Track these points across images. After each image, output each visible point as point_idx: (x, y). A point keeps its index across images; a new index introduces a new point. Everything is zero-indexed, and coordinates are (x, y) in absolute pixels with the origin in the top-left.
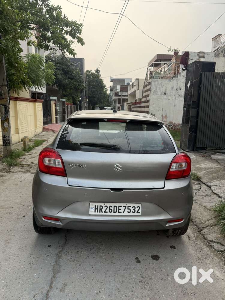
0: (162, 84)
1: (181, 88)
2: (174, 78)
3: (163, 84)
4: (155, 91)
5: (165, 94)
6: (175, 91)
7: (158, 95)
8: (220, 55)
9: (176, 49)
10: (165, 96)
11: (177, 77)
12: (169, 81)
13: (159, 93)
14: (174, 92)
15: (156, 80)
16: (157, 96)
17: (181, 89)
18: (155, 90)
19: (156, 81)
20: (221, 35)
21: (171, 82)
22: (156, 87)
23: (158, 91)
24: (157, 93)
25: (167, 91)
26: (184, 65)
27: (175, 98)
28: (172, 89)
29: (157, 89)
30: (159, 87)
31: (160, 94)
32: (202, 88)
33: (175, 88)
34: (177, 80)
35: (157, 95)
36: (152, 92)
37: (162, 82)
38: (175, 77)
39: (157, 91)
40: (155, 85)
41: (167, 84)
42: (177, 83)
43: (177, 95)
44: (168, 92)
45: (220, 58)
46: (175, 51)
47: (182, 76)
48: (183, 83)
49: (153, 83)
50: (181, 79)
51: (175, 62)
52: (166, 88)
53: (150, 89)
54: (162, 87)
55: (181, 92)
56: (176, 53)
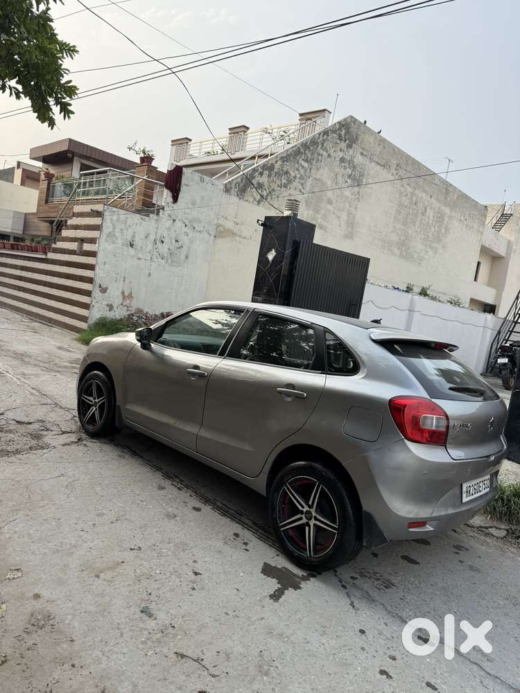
0: (126, 222)
1: (163, 240)
2: (151, 215)
3: (128, 223)
4: (110, 235)
5: (132, 245)
6: (152, 244)
7: (117, 245)
8: (232, 192)
9: (147, 149)
10: (132, 251)
11: (158, 214)
12: (142, 218)
13: (120, 241)
14: (150, 247)
15: (114, 209)
16: (115, 246)
17: (163, 242)
18: (110, 233)
19: (114, 212)
20: (191, 140)
21: (144, 222)
22: (113, 225)
23: (117, 235)
24: (115, 238)
25: (137, 239)
26: (172, 192)
27: (151, 258)
28: (146, 237)
29: (117, 230)
30: (119, 226)
31: (120, 244)
32: (298, 267)
33: (152, 237)
34: (157, 220)
35: (113, 243)
36: (105, 236)
37: (127, 218)
38: (154, 213)
39: (114, 235)
40: (111, 220)
41: (137, 224)
42: (157, 228)
43: (155, 254)
44: (138, 242)
45: (233, 196)
46: (144, 153)
47: (166, 214)
48: (168, 229)
49: (107, 214)
50: (164, 220)
51: (145, 178)
52: (135, 232)
53: (97, 228)
54: (127, 229)
55: (164, 249)
56: (147, 159)
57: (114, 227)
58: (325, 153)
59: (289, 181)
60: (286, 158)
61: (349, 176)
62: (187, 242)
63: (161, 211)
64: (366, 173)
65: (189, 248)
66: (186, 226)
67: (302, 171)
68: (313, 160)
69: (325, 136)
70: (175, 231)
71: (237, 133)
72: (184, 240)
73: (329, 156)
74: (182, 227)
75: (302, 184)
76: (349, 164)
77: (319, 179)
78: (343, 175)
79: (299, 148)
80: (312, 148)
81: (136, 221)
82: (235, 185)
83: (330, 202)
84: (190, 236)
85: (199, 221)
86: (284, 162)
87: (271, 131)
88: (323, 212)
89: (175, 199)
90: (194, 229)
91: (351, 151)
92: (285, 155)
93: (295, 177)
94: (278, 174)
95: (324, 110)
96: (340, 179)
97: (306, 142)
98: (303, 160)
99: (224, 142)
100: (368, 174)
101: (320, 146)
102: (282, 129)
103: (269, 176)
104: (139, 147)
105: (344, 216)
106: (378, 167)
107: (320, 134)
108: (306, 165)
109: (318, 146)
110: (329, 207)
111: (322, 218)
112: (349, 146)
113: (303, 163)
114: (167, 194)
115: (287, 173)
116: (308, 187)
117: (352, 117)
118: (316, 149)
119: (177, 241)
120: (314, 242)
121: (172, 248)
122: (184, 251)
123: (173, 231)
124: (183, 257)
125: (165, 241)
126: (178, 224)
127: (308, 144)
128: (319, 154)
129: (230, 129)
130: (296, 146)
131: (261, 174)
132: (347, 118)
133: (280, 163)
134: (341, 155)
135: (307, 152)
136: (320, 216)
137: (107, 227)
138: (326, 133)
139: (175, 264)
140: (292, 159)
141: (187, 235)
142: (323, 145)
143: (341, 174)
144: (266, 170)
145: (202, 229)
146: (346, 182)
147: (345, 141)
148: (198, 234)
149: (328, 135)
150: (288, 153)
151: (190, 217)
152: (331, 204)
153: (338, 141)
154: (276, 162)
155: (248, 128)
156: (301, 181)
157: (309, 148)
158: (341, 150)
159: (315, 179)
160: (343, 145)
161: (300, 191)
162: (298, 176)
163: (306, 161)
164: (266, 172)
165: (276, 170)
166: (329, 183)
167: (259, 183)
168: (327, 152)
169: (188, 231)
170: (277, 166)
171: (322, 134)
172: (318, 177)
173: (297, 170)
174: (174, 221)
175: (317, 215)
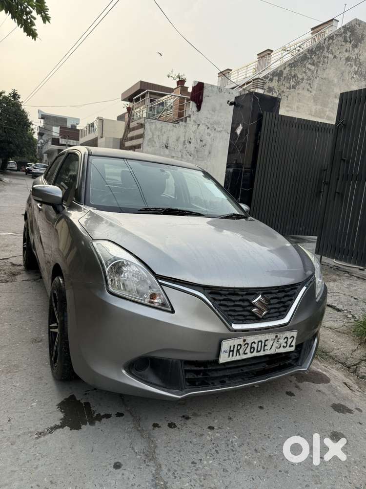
0: (162, 129)
2: (180, 123)
3: (163, 131)
4: (150, 140)
5: (167, 147)
6: (182, 145)
7: (156, 148)
9: (181, 75)
10: (167, 151)
11: (186, 121)
12: (173, 126)
13: (158, 145)
14: (180, 147)
15: (152, 121)
16: (153, 148)
17: (190, 142)
18: (150, 139)
19: (152, 123)
20: (231, 70)
21: (175, 128)
22: (152, 133)
23: (155, 140)
24: (154, 143)
25: (170, 141)
26: (196, 103)
27: (182, 156)
28: (177, 140)
29: (155, 137)
30: (157, 133)
31: (158, 147)
32: (262, 137)
33: (182, 139)
34: (185, 126)
35: (153, 146)
36: (147, 142)
37: (162, 127)
38: (182, 121)
39: (153, 140)
40: (151, 129)
41: (170, 130)
42: (185, 132)
43: (185, 152)
44: (171, 145)
46: (180, 78)
47: (192, 121)
48: (194, 132)
49: (147, 126)
50: (190, 126)
51: (180, 95)
52: (168, 137)
53: (141, 136)
54: (163, 135)
55: (191, 148)
56: (181, 82)
57: (153, 135)
58: (331, 56)
59: (298, 83)
60: (292, 64)
61: (356, 73)
62: (210, 141)
63: (188, 118)
65: (211, 146)
66: (208, 128)
67: (309, 73)
68: (320, 62)
69: (331, 40)
70: (200, 133)
71: (264, 56)
72: (207, 139)
73: (335, 57)
74: (205, 129)
75: (310, 84)
76: (355, 62)
77: (325, 79)
78: (349, 72)
79: (305, 54)
80: (317, 53)
81: (169, 128)
84: (212, 135)
85: (218, 123)
86: (292, 67)
87: (289, 49)
88: (331, 106)
89: (199, 108)
90: (215, 129)
91: (357, 51)
92: (293, 61)
93: (303, 79)
94: (287, 79)
95: (332, 20)
96: (347, 77)
97: (312, 49)
98: (310, 63)
99: (254, 66)
101: (326, 50)
102: (298, 45)
103: (279, 80)
104: (175, 74)
107: (325, 39)
108: (313, 68)
109: (323, 50)
111: (329, 111)
112: (355, 46)
113: (310, 66)
114: (193, 105)
115: (295, 76)
116: (315, 86)
117: (356, 20)
118: (322, 53)
119: (201, 141)
120: (279, 114)
121: (198, 146)
122: (207, 148)
123: (198, 133)
124: (206, 153)
125: (192, 141)
126: (202, 127)
127: (314, 50)
128: (325, 57)
129: (258, 55)
130: (302, 52)
131: (271, 80)
132: (351, 22)
133: (288, 69)
134: (347, 55)
135: (313, 56)
136: (328, 109)
137: (148, 135)
138: (331, 38)
139: (200, 159)
140: (299, 64)
141: (210, 136)
142: (328, 48)
143: (347, 71)
144: (276, 75)
145: (221, 129)
146: (353, 77)
147: (350, 42)
148: (218, 135)
149: (333, 40)
150: (295, 60)
151: (211, 121)
153: (343, 43)
154: (284, 69)
155: (272, 51)
156: (309, 82)
157: (315, 53)
158: (346, 51)
159: (322, 78)
160: (349, 46)
161: (308, 90)
162: (306, 78)
163: (313, 64)
164: (277, 78)
165: (284, 75)
166: (336, 80)
167: (269, 88)
168: (333, 54)
169: (210, 133)
170: (285, 72)
171: (327, 39)
172: (325, 76)
173: (305, 72)
174: (199, 125)
175: (325, 109)
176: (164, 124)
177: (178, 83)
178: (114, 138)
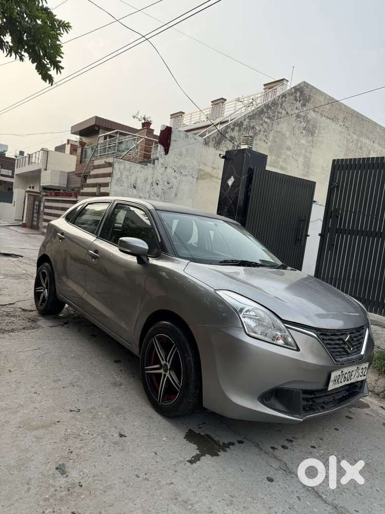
0: (130, 170)
1: (158, 182)
2: (149, 165)
3: (132, 171)
4: (118, 180)
5: (135, 187)
6: (150, 186)
7: (124, 188)
8: (210, 144)
9: (146, 117)
10: (135, 191)
11: (154, 164)
12: (142, 167)
13: (126, 184)
14: (148, 188)
15: (121, 161)
16: (122, 188)
17: (157, 184)
18: (118, 178)
19: (121, 163)
20: (184, 113)
21: (143, 170)
23: (124, 180)
24: (122, 182)
25: (138, 182)
26: (164, 146)
27: (149, 196)
28: (145, 181)
29: (123, 176)
30: (126, 173)
31: (126, 186)
32: (252, 190)
33: (150, 181)
34: (153, 168)
35: (121, 186)
36: (115, 181)
37: (131, 167)
38: (151, 163)
39: (122, 180)
40: (119, 168)
41: (138, 171)
42: (153, 174)
43: (152, 193)
44: (140, 184)
45: (210, 148)
46: (145, 120)
47: (160, 163)
48: (162, 174)
49: (116, 165)
50: (158, 168)
51: (146, 137)
52: (137, 178)
53: (110, 175)
54: (131, 176)
55: (158, 189)
56: (146, 124)
57: (122, 174)
58: (284, 112)
59: (256, 134)
60: (251, 117)
61: (304, 128)
62: (176, 183)
63: (156, 161)
64: (318, 125)
65: (177, 188)
66: (175, 172)
67: (265, 126)
68: (275, 117)
69: (284, 98)
70: (167, 176)
71: (218, 104)
72: (174, 181)
73: (287, 113)
74: (172, 172)
75: (266, 136)
76: (304, 119)
77: (279, 132)
78: (299, 128)
79: (262, 108)
80: (273, 108)
81: (137, 169)
82: (213, 139)
83: (289, 149)
84: (179, 178)
85: (184, 167)
86: (250, 119)
87: (242, 100)
88: (283, 156)
89: (167, 152)
90: (181, 173)
91: (305, 109)
92: (252, 114)
93: (260, 131)
94: (247, 129)
95: (283, 80)
96: (297, 132)
97: (268, 104)
98: (266, 117)
99: (208, 112)
100: (320, 126)
101: (280, 106)
102: (251, 97)
103: (239, 130)
104: (141, 115)
105: (301, 159)
106: (328, 120)
107: (279, 97)
108: (268, 121)
109: (278, 106)
110: (289, 153)
111: (282, 161)
112: (304, 105)
113: (266, 120)
114: (160, 148)
115: (253, 127)
116: (271, 137)
117: (305, 82)
118: (276, 108)
119: (168, 183)
120: (266, 169)
121: (165, 188)
122: (174, 190)
123: (165, 176)
124: (173, 195)
125: (160, 183)
126: (169, 170)
127: (270, 105)
128: (279, 113)
129: (212, 102)
130: (260, 107)
131: (233, 129)
132: (300, 84)
133: (247, 120)
134: (297, 111)
135: (269, 111)
136: (281, 160)
137: (117, 174)
138: (284, 96)
139: (167, 201)
140: (257, 117)
141: (176, 179)
143: (297, 127)
144: (237, 126)
145: (187, 173)
146: (302, 133)
147: (300, 101)
148: (184, 178)
149: (286, 98)
150: (254, 113)
151: (178, 165)
152: (290, 150)
153: (294, 102)
154: (245, 120)
155: (225, 100)
156: (265, 134)
157: (270, 108)
158: (297, 108)
159: (277, 132)
160: (298, 104)
161: (264, 141)
162: (263, 130)
163: (269, 118)
164: (237, 128)
165: (244, 126)
166: (288, 134)
167: (231, 137)
168: (285, 110)
169: (177, 175)
170: (245, 123)
171: (281, 97)
172: (279, 130)
173: (262, 124)
174: (166, 168)
175: (279, 159)
176: (133, 165)
177: (143, 125)
178: (61, 172)
